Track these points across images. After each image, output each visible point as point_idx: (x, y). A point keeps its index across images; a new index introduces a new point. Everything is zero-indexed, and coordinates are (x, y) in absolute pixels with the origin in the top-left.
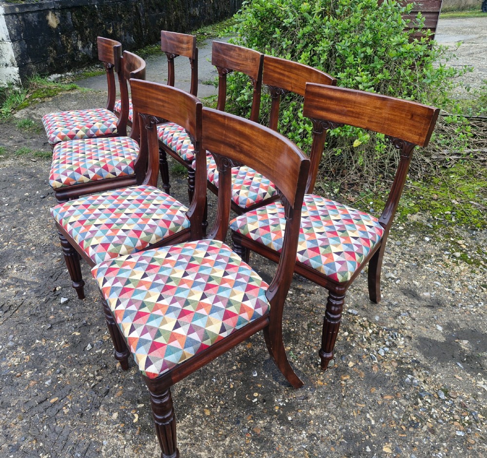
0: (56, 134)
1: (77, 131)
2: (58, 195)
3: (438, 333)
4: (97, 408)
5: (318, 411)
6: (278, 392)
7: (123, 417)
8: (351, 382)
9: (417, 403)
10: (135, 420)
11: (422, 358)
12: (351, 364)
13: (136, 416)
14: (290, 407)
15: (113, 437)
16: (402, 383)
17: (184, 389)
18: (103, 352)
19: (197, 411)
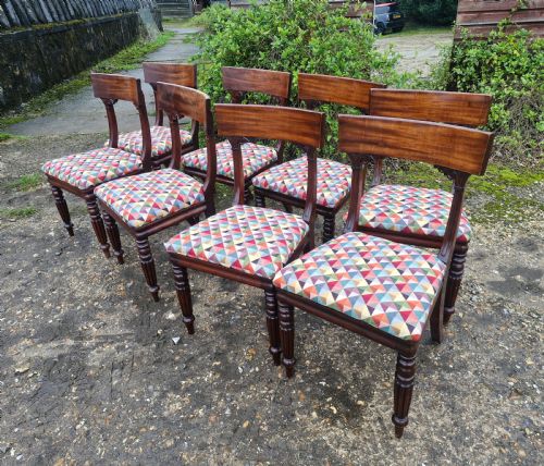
0: (86, 178)
1: (106, 172)
2: (139, 235)
3: (496, 275)
4: (293, 415)
5: (467, 354)
6: (428, 351)
7: (322, 414)
8: (471, 327)
9: (523, 326)
10: (335, 412)
11: (501, 296)
12: (461, 315)
13: (333, 408)
14: (444, 358)
15: (328, 431)
16: (504, 316)
17: (354, 374)
18: (257, 369)
19: (378, 386)
